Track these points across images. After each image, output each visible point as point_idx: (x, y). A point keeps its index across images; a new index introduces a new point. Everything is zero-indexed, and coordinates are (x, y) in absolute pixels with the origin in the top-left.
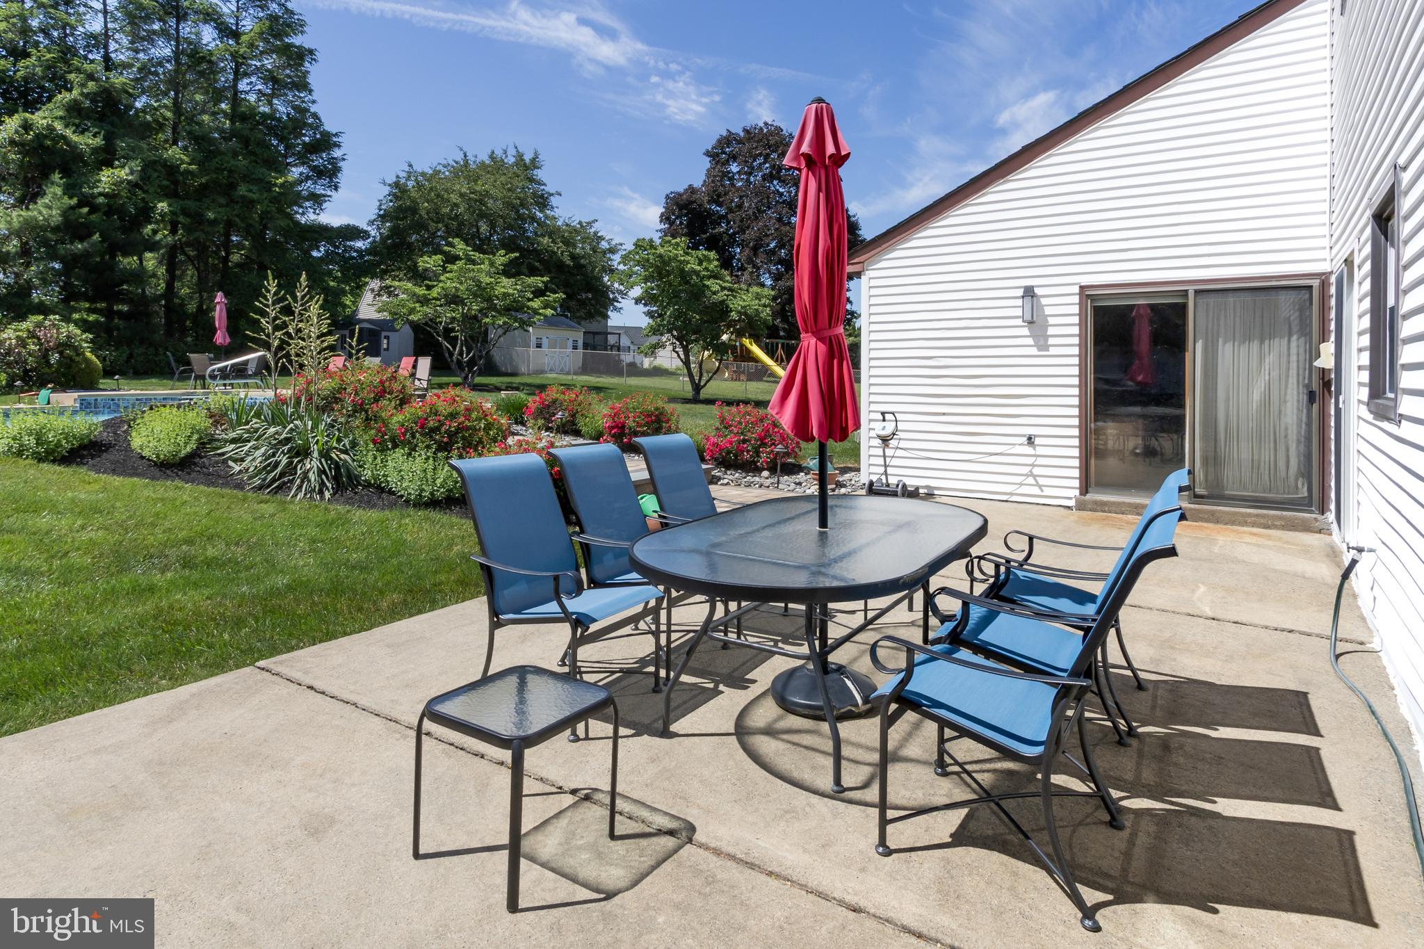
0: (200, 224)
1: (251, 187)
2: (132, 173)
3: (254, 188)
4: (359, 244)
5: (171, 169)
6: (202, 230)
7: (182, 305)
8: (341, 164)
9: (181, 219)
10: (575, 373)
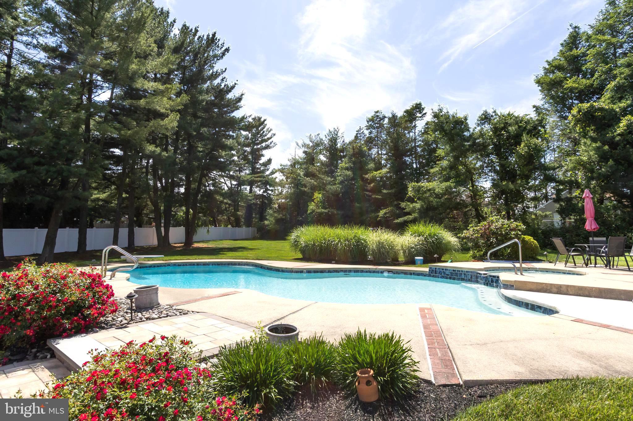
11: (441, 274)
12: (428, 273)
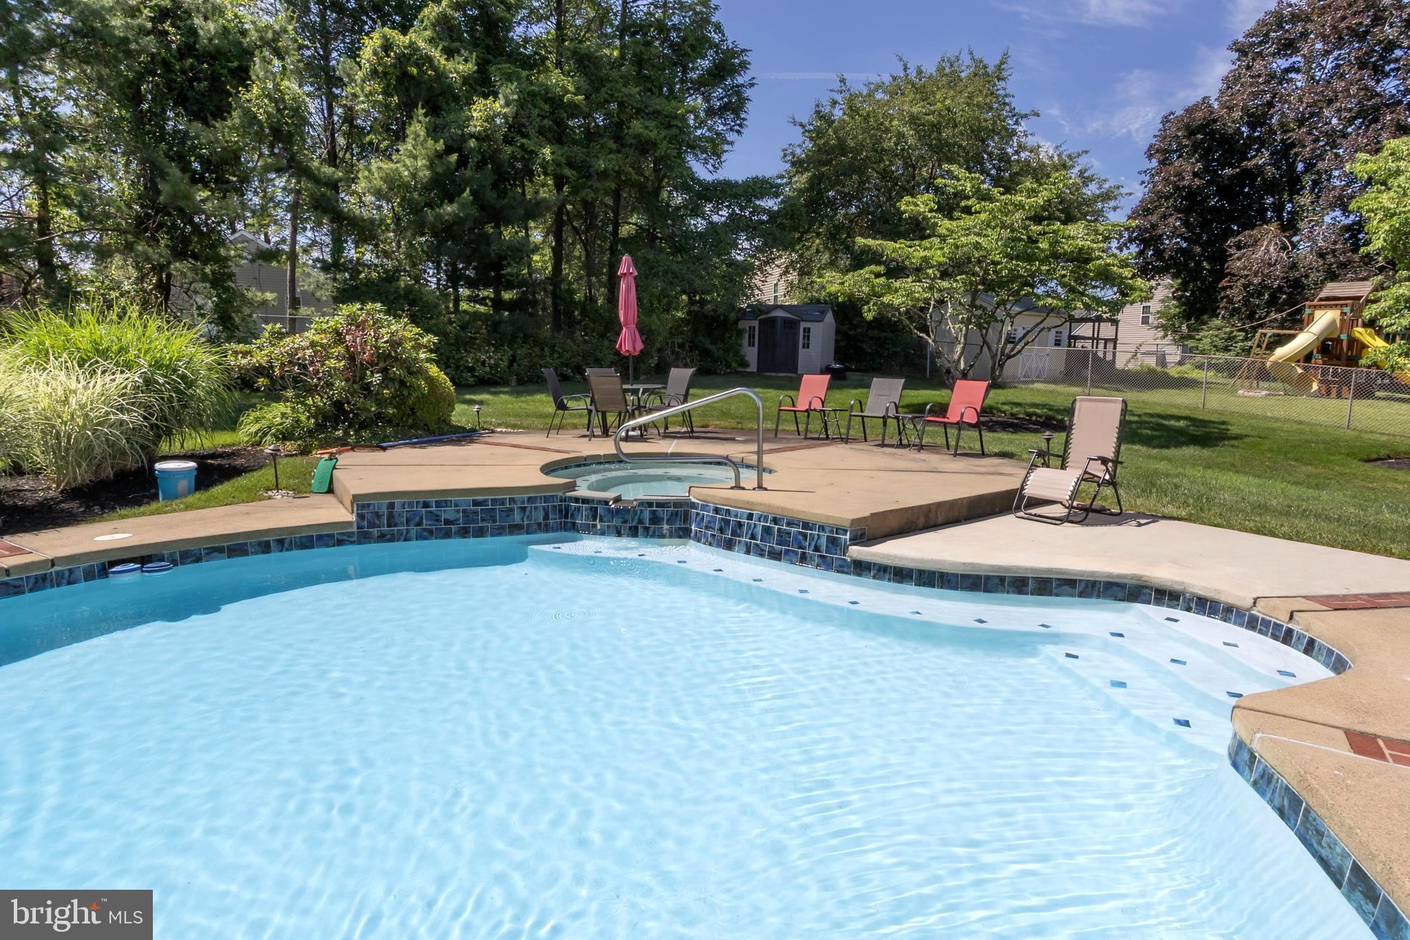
0: (589, 177)
1: (647, 123)
2: (507, 104)
3: (652, 124)
4: (770, 203)
5: (555, 102)
6: (591, 187)
7: (571, 292)
8: (748, 93)
9: (567, 172)
10: (1055, 382)
11: (419, 524)
12: (355, 529)
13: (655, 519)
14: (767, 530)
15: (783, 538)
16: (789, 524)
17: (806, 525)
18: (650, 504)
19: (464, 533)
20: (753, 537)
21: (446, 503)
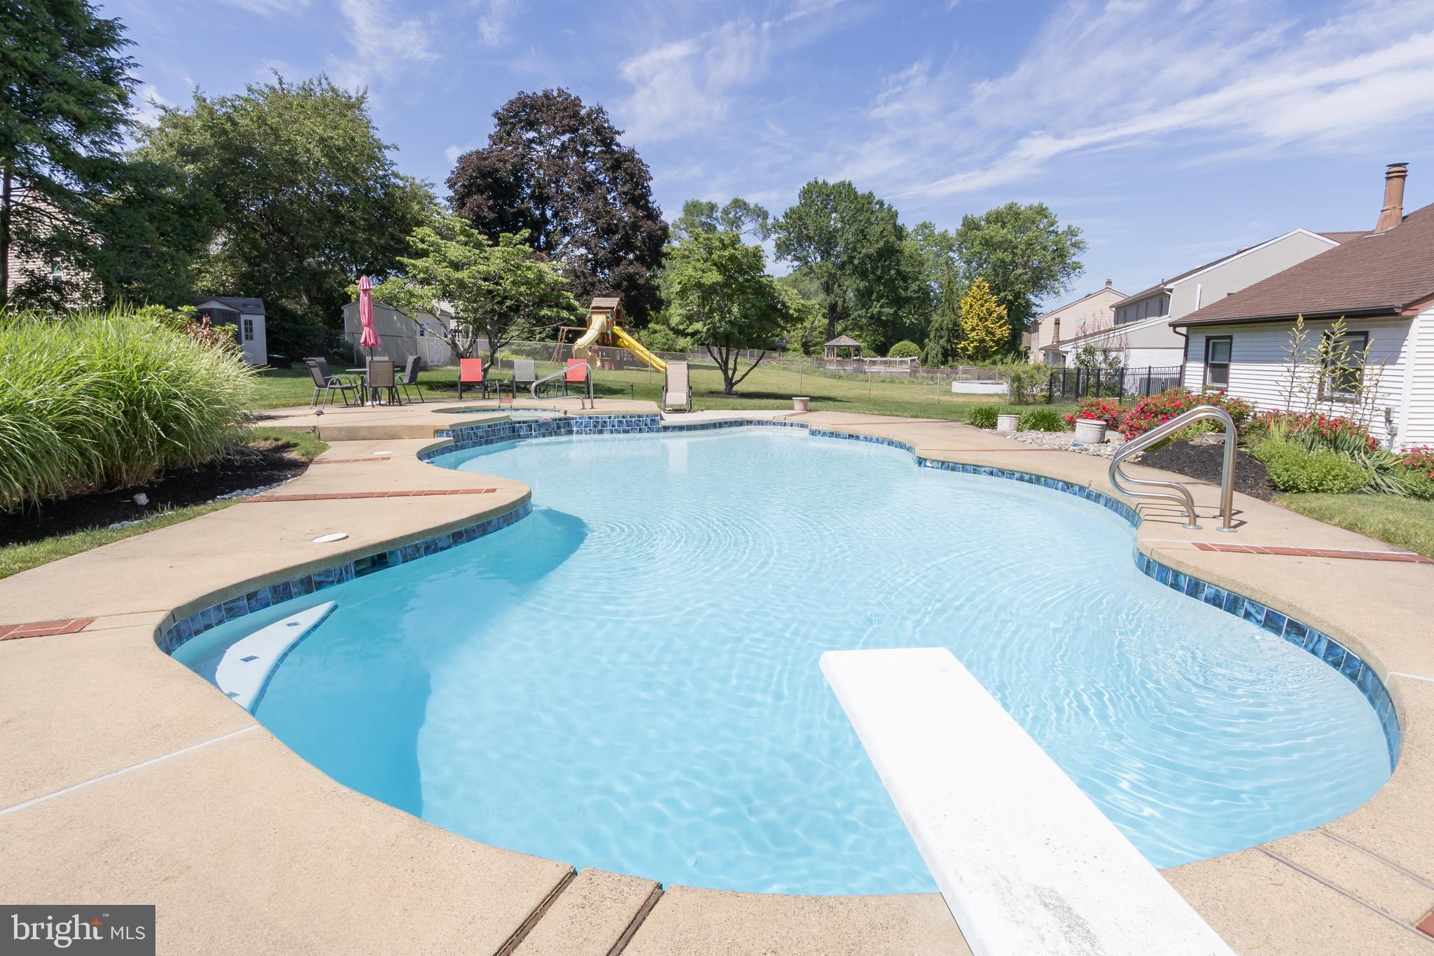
13: (559, 427)
14: (620, 422)
15: (629, 424)
16: (630, 417)
17: (639, 416)
18: (556, 420)
19: (487, 442)
20: (613, 426)
21: (478, 428)
